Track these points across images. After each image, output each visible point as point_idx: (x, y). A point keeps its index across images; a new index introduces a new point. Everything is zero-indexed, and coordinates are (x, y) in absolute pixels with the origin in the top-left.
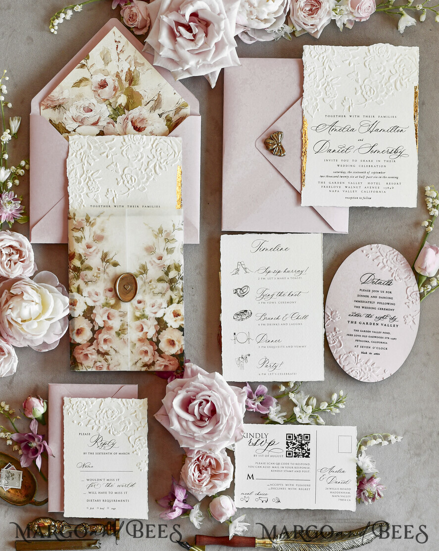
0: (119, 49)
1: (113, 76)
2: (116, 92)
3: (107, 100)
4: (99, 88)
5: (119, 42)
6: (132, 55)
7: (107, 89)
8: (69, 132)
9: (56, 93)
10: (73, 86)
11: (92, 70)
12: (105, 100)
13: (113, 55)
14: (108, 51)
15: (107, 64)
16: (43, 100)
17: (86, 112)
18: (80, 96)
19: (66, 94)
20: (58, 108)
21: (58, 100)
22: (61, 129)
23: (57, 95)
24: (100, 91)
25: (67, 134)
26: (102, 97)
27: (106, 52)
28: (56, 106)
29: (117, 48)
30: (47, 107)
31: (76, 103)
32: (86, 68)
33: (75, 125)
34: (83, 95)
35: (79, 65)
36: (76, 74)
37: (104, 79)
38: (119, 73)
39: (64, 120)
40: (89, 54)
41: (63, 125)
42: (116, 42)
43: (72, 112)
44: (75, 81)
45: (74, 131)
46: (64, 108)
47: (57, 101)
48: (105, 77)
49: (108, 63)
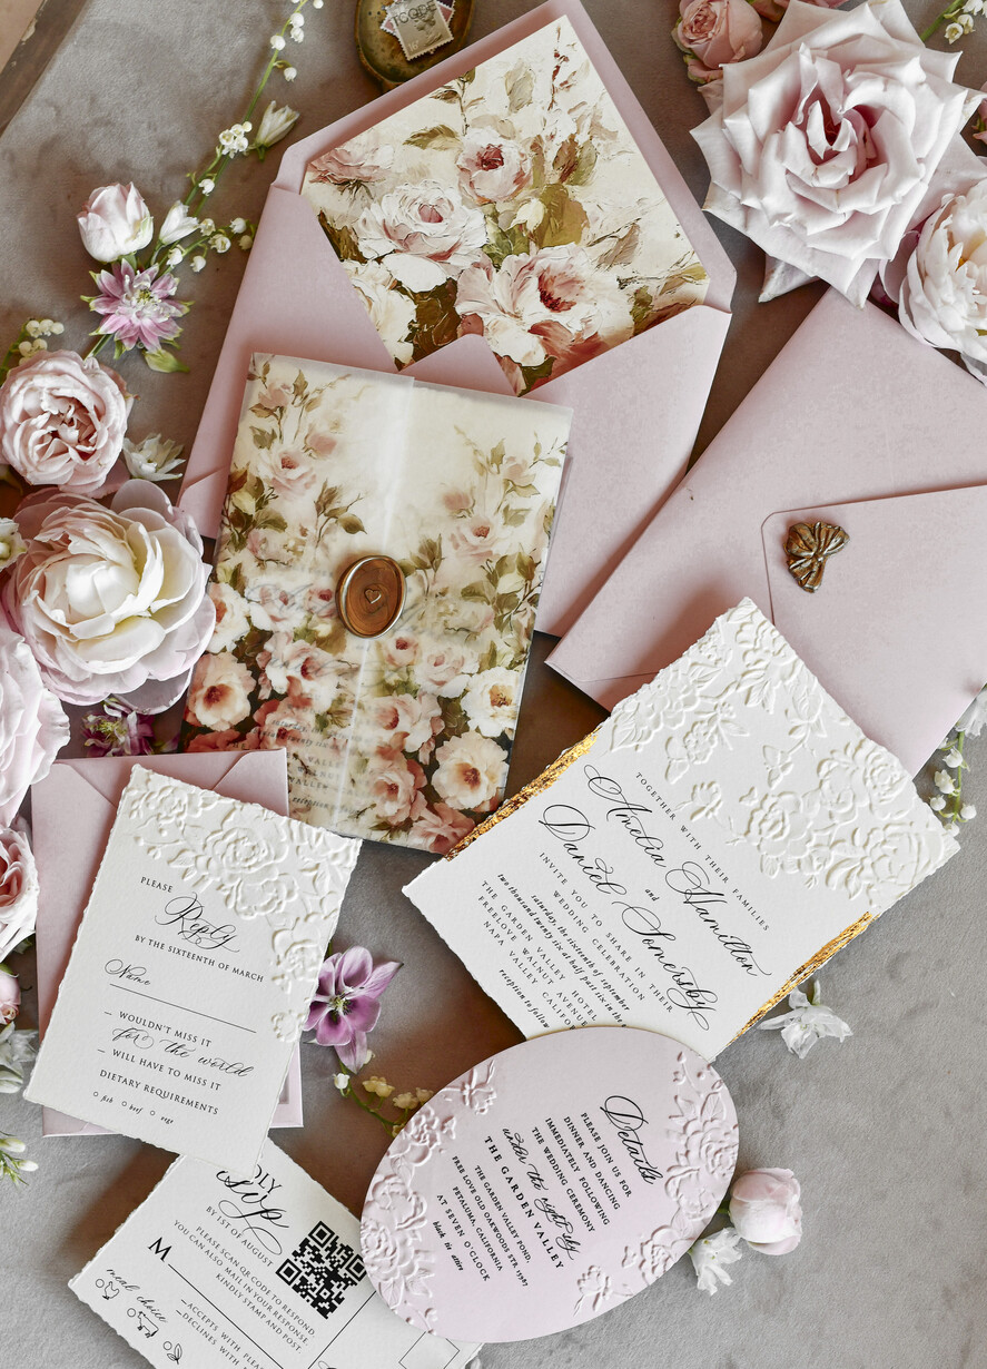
0: (561, 78)
1: (524, 143)
2: (519, 189)
3: (490, 202)
4: (477, 165)
5: (566, 59)
6: (591, 103)
7: (498, 173)
8: (363, 260)
9: (357, 148)
10: (408, 142)
11: (472, 113)
12: (484, 202)
13: (541, 89)
14: (529, 75)
15: (516, 106)
16: (316, 156)
17: (424, 219)
18: (421, 174)
19: (384, 158)
20: (351, 189)
21: (359, 167)
22: (343, 244)
23: (359, 154)
24: (477, 173)
25: (357, 264)
26: (477, 191)
27: (521, 76)
28: (348, 182)
29: (556, 73)
30: (323, 178)
31: (403, 187)
32: (457, 104)
33: (385, 246)
34: (429, 172)
35: (442, 90)
36: (425, 111)
37: (496, 144)
38: (541, 141)
39: (359, 226)
40: (477, 68)
41: (353, 237)
42: (557, 55)
43: (387, 209)
44: (417, 131)
45: (379, 260)
46: (368, 192)
47: (354, 171)
48: (501, 141)
49: (521, 106)
